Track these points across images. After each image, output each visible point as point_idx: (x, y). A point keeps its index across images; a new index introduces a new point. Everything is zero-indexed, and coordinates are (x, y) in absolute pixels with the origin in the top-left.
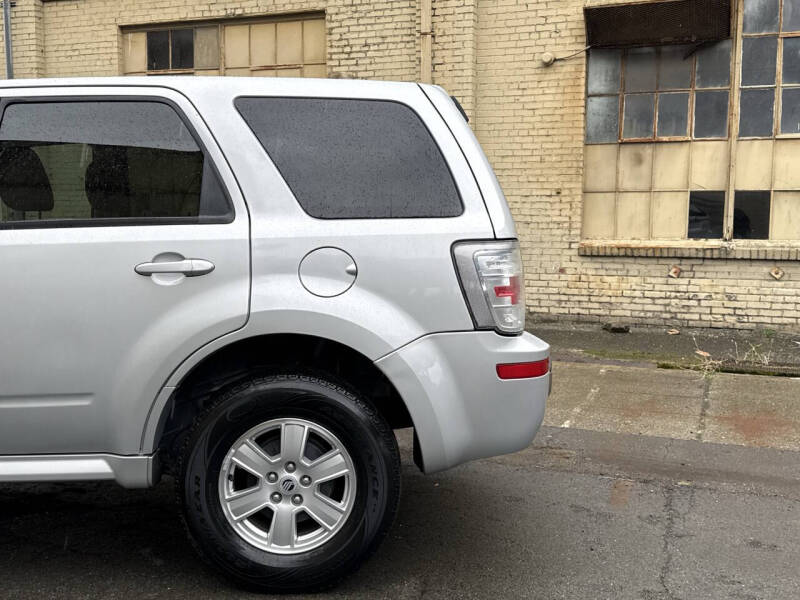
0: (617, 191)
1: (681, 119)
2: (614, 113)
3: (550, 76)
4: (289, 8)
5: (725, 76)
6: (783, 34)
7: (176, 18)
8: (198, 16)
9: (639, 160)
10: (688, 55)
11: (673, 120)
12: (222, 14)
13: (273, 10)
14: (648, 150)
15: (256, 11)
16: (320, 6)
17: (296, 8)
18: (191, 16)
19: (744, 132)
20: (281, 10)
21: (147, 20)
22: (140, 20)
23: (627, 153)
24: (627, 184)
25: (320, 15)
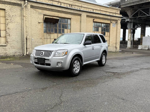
0: (50, 39)
1: (53, 31)
2: (46, 29)
3: (40, 24)
5: (57, 27)
6: (62, 23)
9: (49, 35)
10: (54, 24)
11: (52, 31)
14: (50, 34)
16: (4, 8)
19: (59, 33)
23: (48, 34)
24: (48, 38)
25: (4, 10)
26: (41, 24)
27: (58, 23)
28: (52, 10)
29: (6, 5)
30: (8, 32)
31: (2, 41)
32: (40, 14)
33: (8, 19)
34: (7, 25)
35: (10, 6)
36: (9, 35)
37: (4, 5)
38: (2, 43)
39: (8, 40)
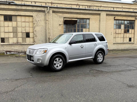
1: (72, 31)
2: (66, 30)
3: (60, 26)
4: (27, 15)
7: (10, 14)
8: (13, 14)
12: (17, 14)
13: (25, 15)
15: (23, 15)
16: (32, 15)
17: (29, 15)
18: (12, 14)
20: (26, 15)
21: (4, 14)
22: (3, 14)
25: (32, 16)
26: (62, 25)
27: (76, 23)
28: (71, 13)
29: (33, 13)
30: (35, 34)
31: (31, 41)
32: (60, 17)
33: (35, 24)
34: (34, 28)
35: (37, 13)
36: (36, 36)
37: (31, 12)
38: (31, 42)
39: (35, 40)
